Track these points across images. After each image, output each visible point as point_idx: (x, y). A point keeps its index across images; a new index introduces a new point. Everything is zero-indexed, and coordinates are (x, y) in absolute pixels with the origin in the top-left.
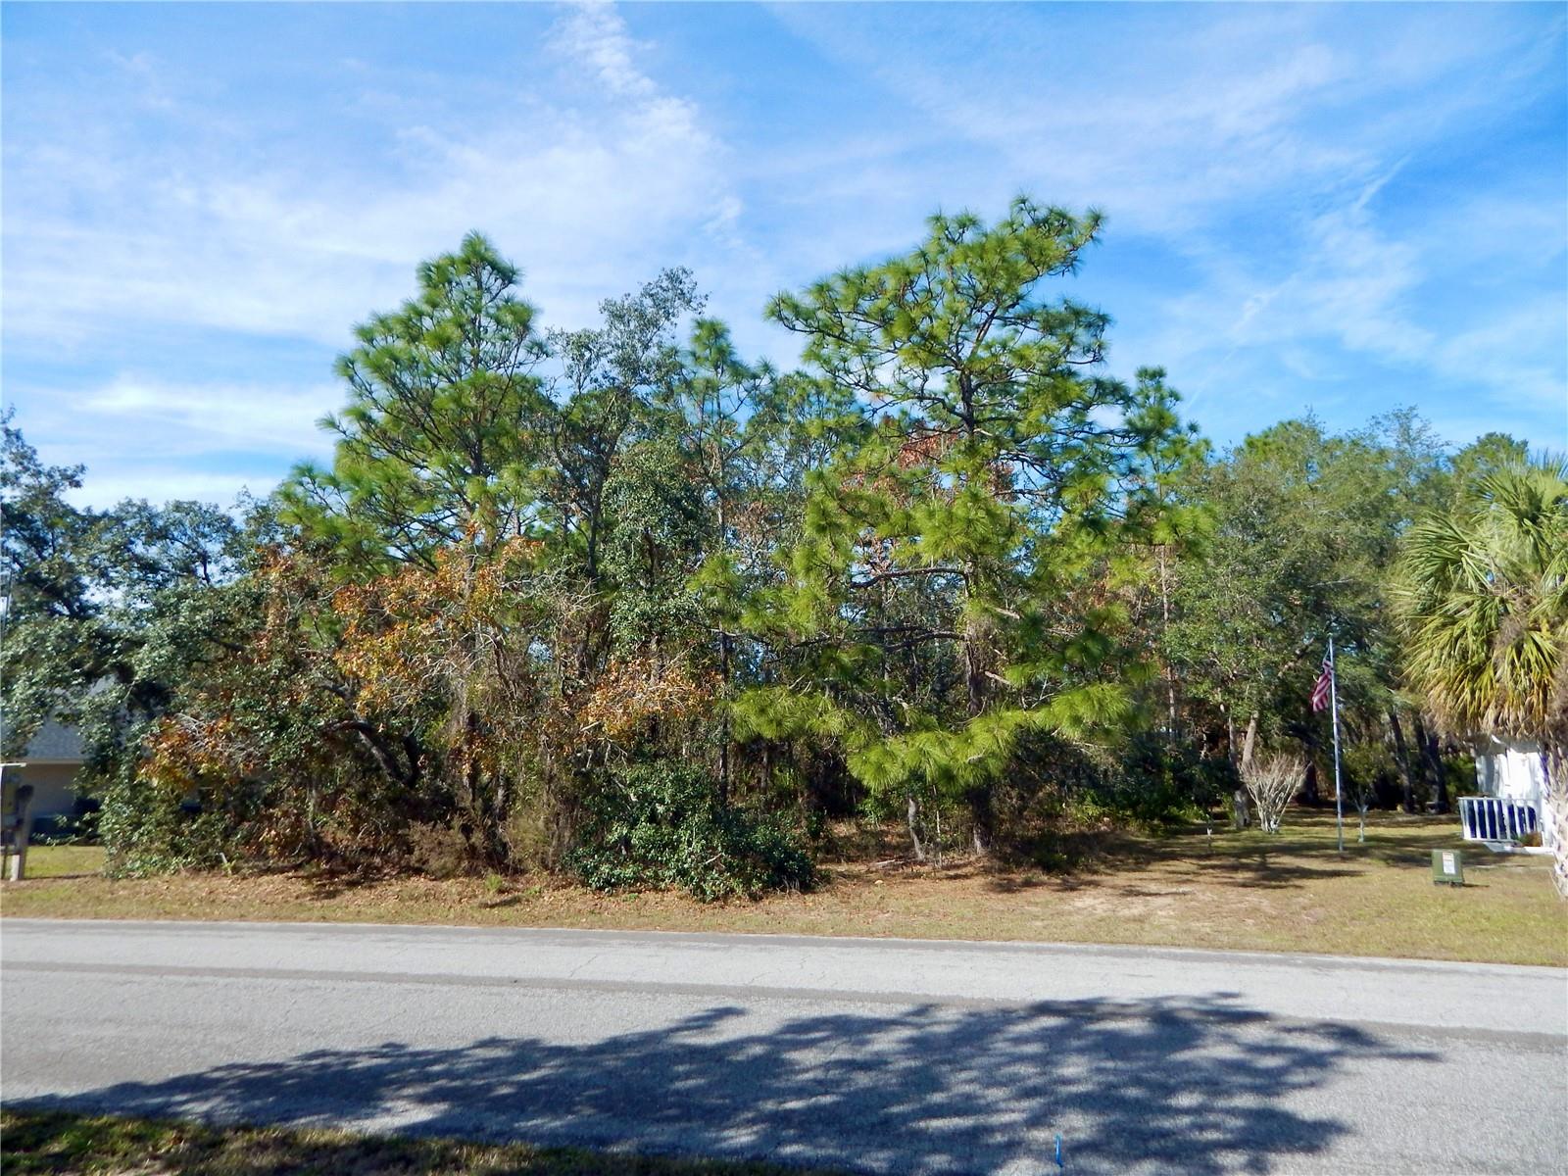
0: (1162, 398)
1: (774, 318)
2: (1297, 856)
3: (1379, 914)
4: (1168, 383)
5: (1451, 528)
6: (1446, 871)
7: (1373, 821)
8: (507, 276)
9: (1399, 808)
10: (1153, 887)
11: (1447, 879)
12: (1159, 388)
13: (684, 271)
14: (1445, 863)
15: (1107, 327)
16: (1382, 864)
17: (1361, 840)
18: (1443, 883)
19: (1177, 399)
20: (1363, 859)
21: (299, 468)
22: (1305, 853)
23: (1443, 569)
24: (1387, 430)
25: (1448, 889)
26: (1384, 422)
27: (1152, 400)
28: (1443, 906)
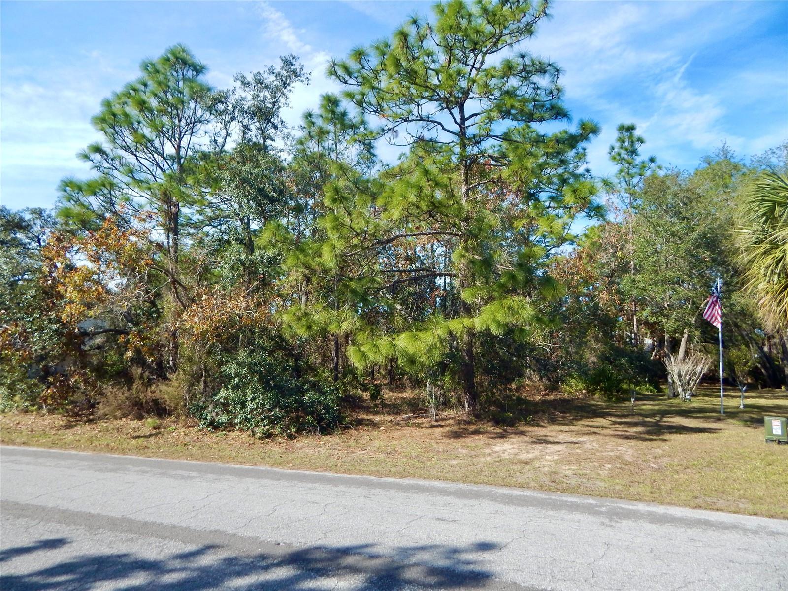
0: (632, 142)
1: (334, 77)
2: (687, 417)
3: (709, 464)
4: (637, 133)
5: (782, 181)
6: (774, 432)
7: (762, 395)
8: (198, 70)
9: (783, 388)
10: (561, 437)
11: (775, 438)
12: (631, 135)
13: (293, 58)
14: (774, 427)
15: (561, 76)
16: (741, 423)
17: (741, 407)
18: (772, 441)
19: (642, 142)
20: (731, 420)
21: (65, 182)
22: (695, 415)
23: (772, 210)
24: (779, 157)
25: (775, 446)
26: (777, 151)
27: (626, 144)
28: (763, 460)
